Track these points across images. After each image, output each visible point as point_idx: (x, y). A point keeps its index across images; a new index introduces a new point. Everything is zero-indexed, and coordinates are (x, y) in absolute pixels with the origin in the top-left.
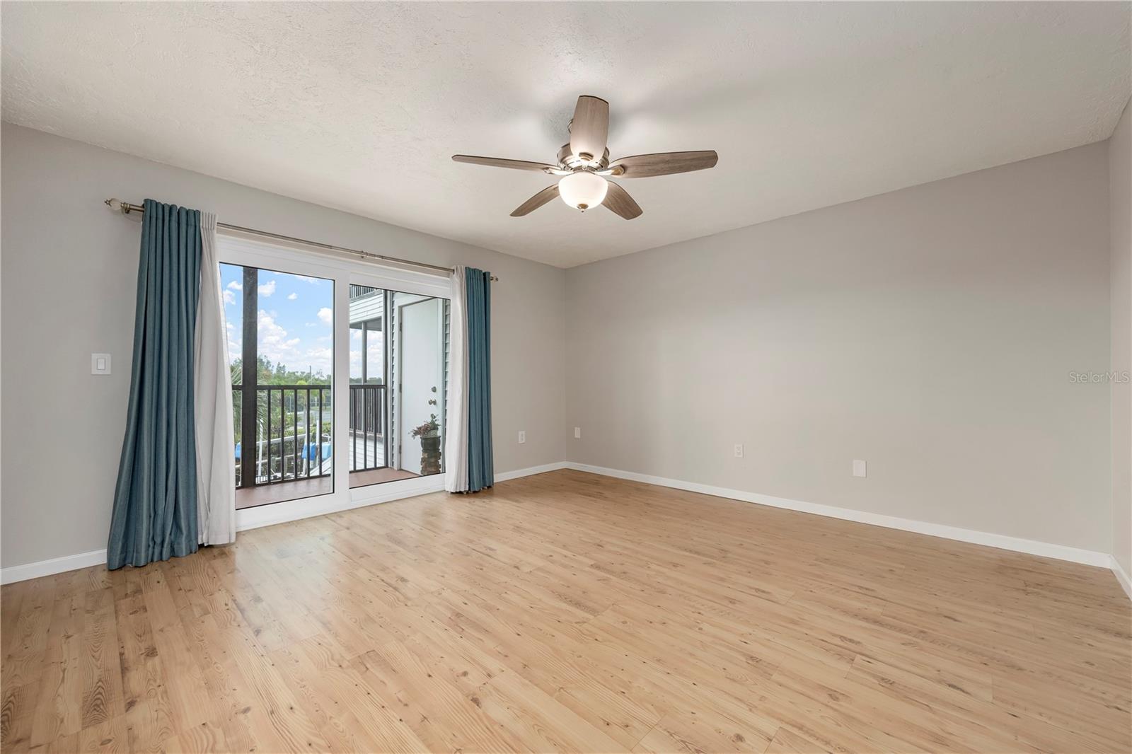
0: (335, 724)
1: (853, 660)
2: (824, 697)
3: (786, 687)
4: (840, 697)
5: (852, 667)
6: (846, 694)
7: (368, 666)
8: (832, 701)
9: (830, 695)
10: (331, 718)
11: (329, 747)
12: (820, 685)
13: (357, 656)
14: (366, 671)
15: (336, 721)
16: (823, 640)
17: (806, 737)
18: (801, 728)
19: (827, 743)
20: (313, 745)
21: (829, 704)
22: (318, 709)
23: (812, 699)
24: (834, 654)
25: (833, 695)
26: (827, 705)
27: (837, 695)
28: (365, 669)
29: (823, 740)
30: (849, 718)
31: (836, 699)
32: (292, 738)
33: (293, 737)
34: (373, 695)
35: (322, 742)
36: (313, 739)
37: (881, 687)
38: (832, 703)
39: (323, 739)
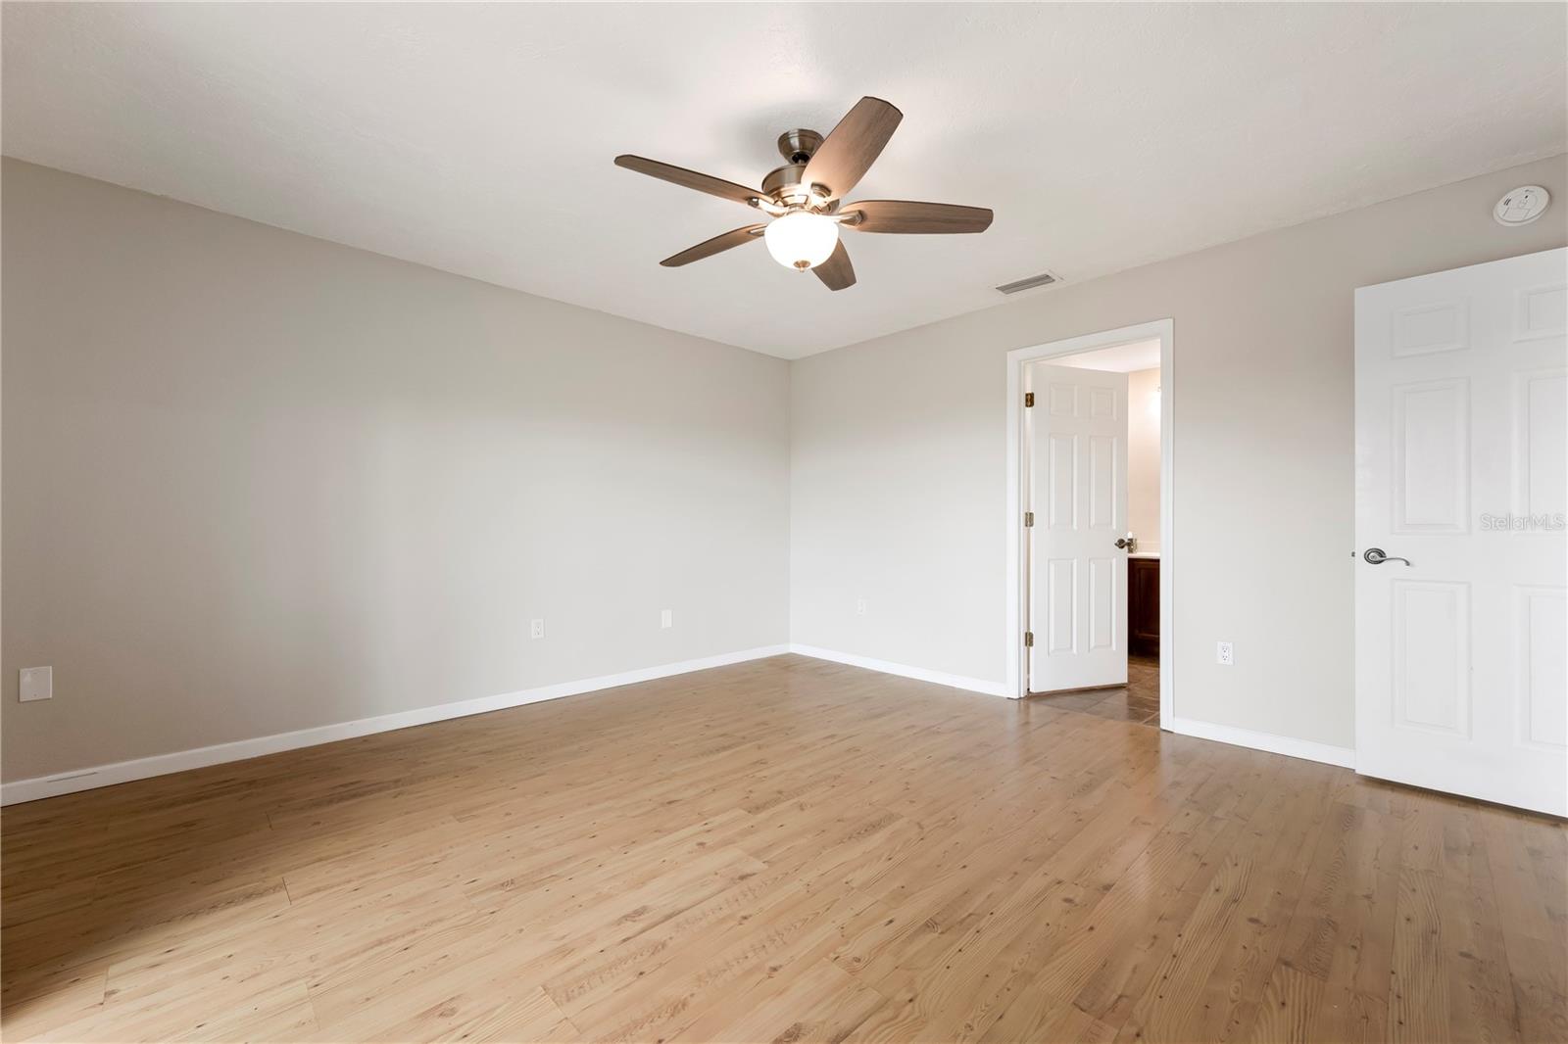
0: (1236, 993)
7: (1115, 997)
10: (1233, 1001)
11: (1268, 984)
13: (1100, 1023)
14: (1126, 997)
15: (1232, 992)
20: (1281, 1000)
22: (1234, 1024)
28: (1125, 1000)
32: (1296, 1027)
33: (1293, 1028)
34: (1165, 971)
35: (1269, 992)
36: (1274, 1006)
39: (1265, 995)
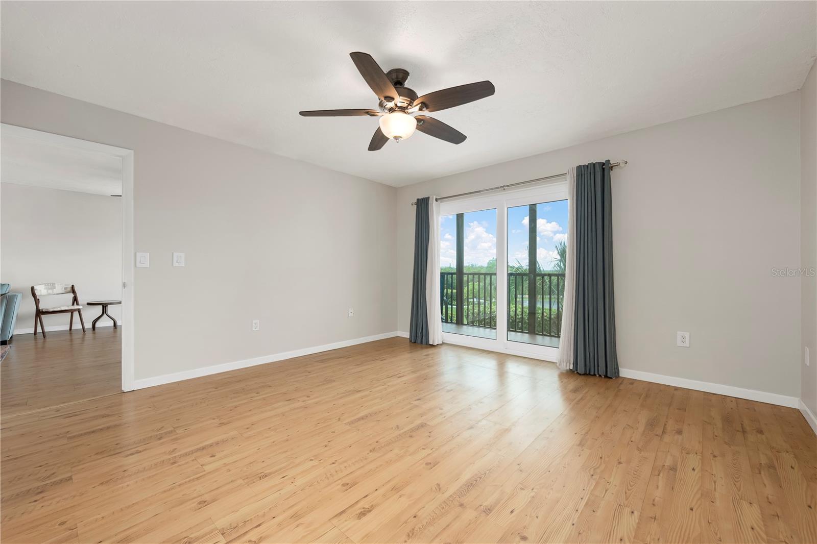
1: (223, 534)
2: (207, 497)
3: (229, 483)
4: (199, 506)
5: (217, 529)
6: (198, 511)
8: (201, 500)
9: (205, 502)
12: (216, 500)
16: (259, 525)
17: (192, 478)
18: (197, 479)
19: (180, 485)
21: (200, 498)
23: (210, 492)
24: (238, 524)
25: (203, 503)
26: (201, 496)
27: (201, 505)
29: (184, 484)
30: (182, 503)
31: (200, 503)
37: (185, 536)
38: (199, 499)
